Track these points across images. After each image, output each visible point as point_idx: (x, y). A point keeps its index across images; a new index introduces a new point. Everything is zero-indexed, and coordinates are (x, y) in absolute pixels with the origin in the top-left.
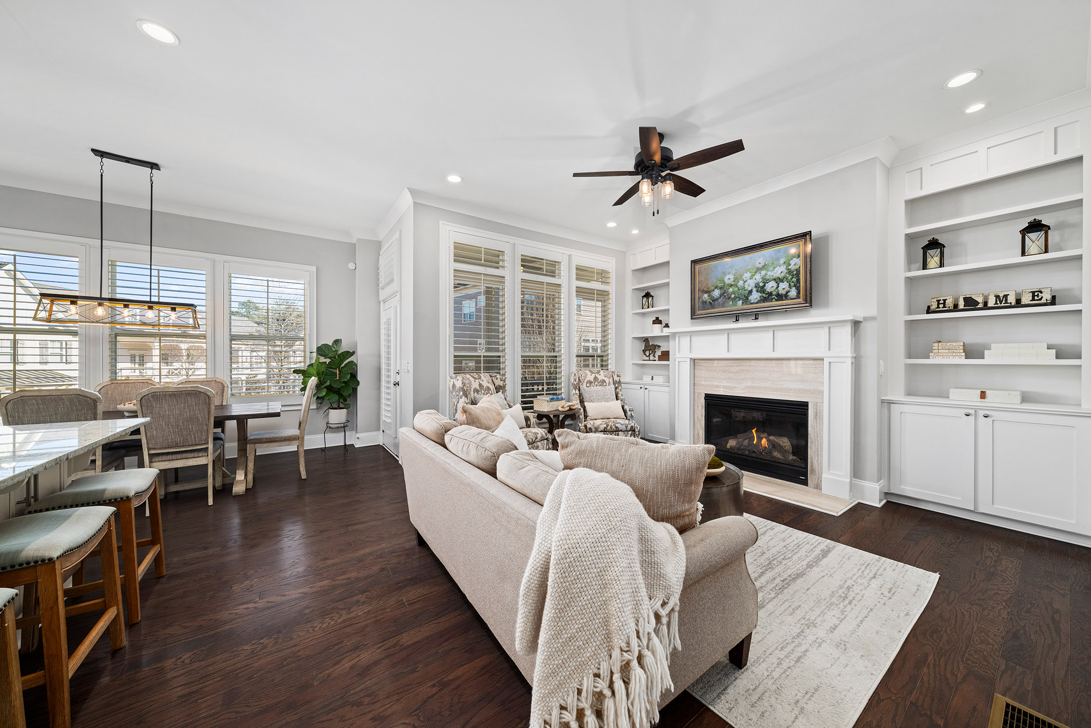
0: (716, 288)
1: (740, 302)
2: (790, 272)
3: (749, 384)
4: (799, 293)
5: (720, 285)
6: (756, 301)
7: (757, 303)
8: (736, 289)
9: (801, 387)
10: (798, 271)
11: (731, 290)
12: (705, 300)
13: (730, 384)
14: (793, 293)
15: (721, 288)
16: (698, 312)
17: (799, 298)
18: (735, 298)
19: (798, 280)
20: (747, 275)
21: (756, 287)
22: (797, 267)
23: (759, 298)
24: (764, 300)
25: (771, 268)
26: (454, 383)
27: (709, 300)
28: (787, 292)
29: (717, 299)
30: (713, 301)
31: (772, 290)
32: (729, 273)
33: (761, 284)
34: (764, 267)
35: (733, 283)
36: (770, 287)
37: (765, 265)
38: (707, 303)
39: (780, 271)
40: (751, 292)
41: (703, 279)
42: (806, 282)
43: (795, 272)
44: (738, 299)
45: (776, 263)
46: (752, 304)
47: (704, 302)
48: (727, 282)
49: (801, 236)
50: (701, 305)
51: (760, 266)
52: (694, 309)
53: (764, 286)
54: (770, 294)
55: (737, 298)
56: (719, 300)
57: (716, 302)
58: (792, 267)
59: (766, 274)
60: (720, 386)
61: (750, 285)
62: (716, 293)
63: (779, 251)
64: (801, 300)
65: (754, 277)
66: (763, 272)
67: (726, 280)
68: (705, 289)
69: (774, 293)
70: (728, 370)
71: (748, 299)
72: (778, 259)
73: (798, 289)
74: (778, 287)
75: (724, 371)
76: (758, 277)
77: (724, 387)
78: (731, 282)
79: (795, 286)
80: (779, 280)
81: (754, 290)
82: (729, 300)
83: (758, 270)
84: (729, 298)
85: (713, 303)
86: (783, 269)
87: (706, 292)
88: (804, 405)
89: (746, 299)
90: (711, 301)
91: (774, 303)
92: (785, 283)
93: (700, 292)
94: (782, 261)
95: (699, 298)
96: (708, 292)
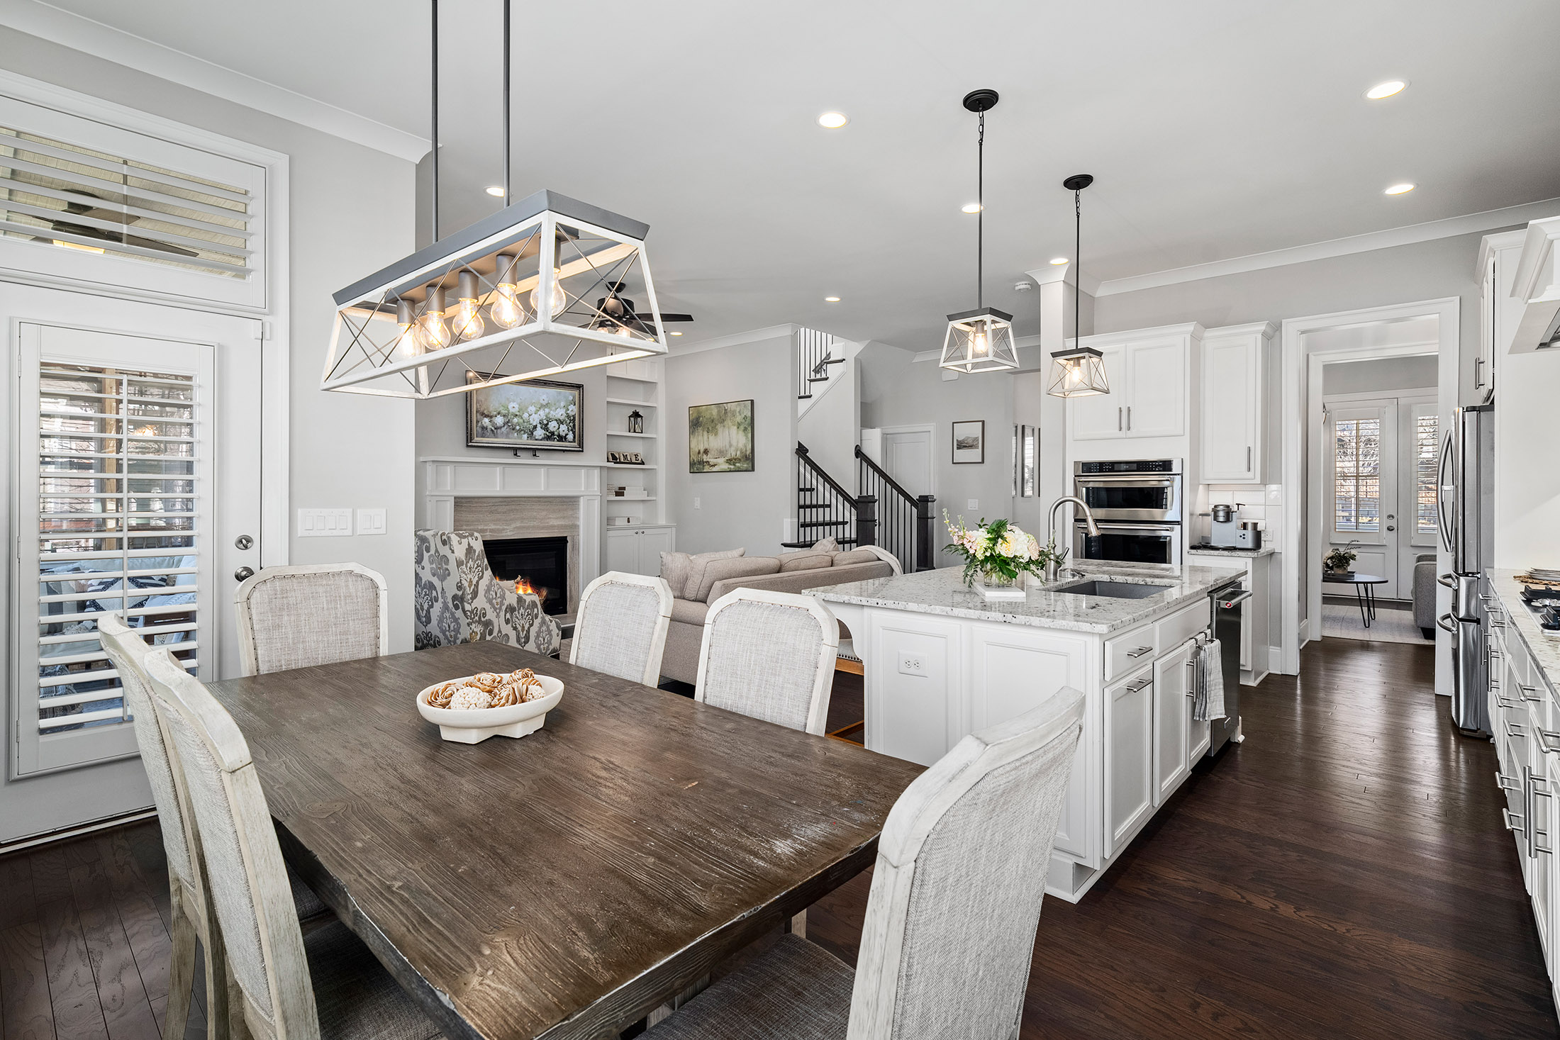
0: (499, 414)
1: (526, 436)
2: (568, 416)
3: (518, 524)
4: (574, 437)
5: (504, 412)
6: (540, 438)
7: (541, 440)
8: (521, 421)
9: (563, 523)
10: (574, 416)
11: (515, 420)
12: (485, 425)
13: (498, 527)
14: (570, 437)
15: (504, 416)
16: (476, 439)
17: (575, 442)
18: (520, 431)
19: (574, 425)
20: (532, 409)
21: (540, 423)
22: (573, 414)
23: (543, 436)
24: (548, 438)
25: (553, 408)
26: (469, 544)
27: (491, 427)
28: (567, 435)
29: (501, 428)
30: (495, 429)
31: (555, 429)
32: (514, 402)
33: (545, 422)
34: (547, 405)
35: (518, 414)
36: (553, 426)
37: (549, 403)
38: (489, 430)
39: (560, 413)
40: (535, 427)
41: (483, 400)
42: (580, 429)
43: (572, 418)
44: (523, 432)
45: (557, 404)
46: (536, 440)
47: (484, 428)
48: (512, 410)
49: (577, 387)
50: (480, 430)
51: (544, 403)
52: (471, 434)
53: (548, 424)
54: (553, 433)
55: (522, 430)
56: (503, 429)
57: (499, 430)
58: (571, 414)
59: (549, 413)
60: (486, 530)
61: (535, 420)
62: (499, 420)
63: (560, 393)
64: (576, 444)
65: (539, 413)
66: (547, 410)
67: (510, 406)
68: (485, 412)
69: (556, 433)
70: (496, 510)
71: (532, 434)
72: (559, 401)
73: (574, 433)
74: (559, 428)
75: (491, 512)
76: (542, 414)
77: (491, 531)
78: (515, 411)
79: (572, 430)
80: (560, 422)
81: (539, 426)
82: (514, 431)
83: (542, 406)
84: (513, 429)
85: (495, 431)
86: (562, 411)
87: (487, 416)
88: (563, 541)
89: (531, 434)
90: (493, 428)
91: (556, 443)
92: (565, 425)
93: (478, 414)
94: (562, 404)
95: (477, 422)
96: (491, 417)
